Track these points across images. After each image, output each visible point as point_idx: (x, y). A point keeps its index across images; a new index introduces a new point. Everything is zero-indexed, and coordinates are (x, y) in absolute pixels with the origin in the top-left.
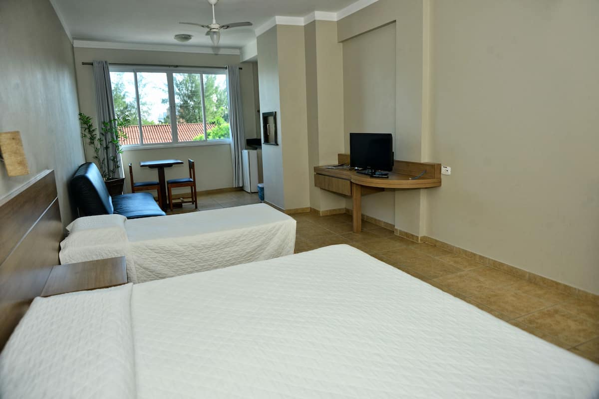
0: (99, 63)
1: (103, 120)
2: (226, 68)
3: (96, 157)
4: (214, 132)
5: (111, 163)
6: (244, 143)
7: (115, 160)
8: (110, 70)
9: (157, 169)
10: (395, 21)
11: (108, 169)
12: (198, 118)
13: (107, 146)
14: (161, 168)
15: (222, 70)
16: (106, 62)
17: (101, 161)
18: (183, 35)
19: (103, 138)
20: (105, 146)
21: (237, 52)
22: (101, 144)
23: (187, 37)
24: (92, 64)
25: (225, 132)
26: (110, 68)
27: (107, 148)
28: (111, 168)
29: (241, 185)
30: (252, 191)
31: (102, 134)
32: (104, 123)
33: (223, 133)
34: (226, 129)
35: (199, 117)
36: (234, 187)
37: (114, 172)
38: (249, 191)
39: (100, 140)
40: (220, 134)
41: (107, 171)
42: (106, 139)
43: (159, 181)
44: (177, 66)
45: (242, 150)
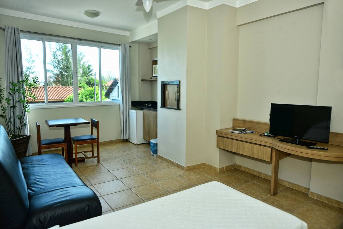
0: (11, 29)
1: (11, 81)
2: (120, 45)
3: (3, 116)
4: (82, 93)
5: (18, 121)
6: (129, 104)
7: (22, 118)
8: (21, 37)
9: (63, 127)
10: (323, 3)
11: (14, 127)
12: (69, 83)
13: (14, 105)
14: (67, 127)
15: (116, 46)
16: (17, 29)
17: (8, 120)
18: (93, 11)
19: (11, 98)
20: (12, 105)
21: (127, 34)
22: (8, 103)
23: (96, 14)
24: (4, 29)
25: (90, 93)
26: (21, 34)
27: (14, 107)
28: (18, 125)
29: (127, 138)
30: (139, 143)
31: (10, 94)
32: (12, 83)
33: (88, 94)
34: (90, 91)
35: (71, 82)
36: (122, 139)
37: (19, 129)
38: (136, 143)
39: (8, 100)
40: (86, 94)
41: (12, 129)
42: (13, 99)
43: (65, 138)
44: (81, 40)
45: (129, 110)
